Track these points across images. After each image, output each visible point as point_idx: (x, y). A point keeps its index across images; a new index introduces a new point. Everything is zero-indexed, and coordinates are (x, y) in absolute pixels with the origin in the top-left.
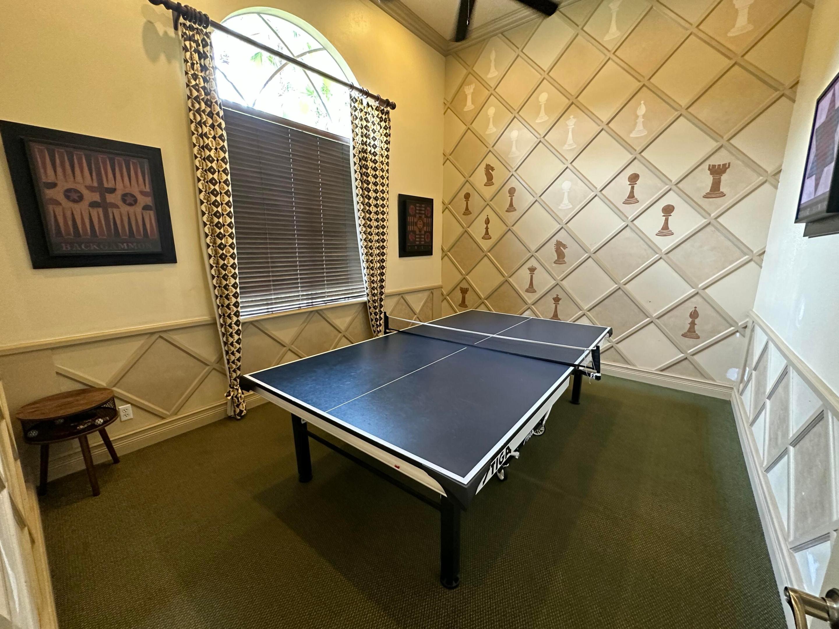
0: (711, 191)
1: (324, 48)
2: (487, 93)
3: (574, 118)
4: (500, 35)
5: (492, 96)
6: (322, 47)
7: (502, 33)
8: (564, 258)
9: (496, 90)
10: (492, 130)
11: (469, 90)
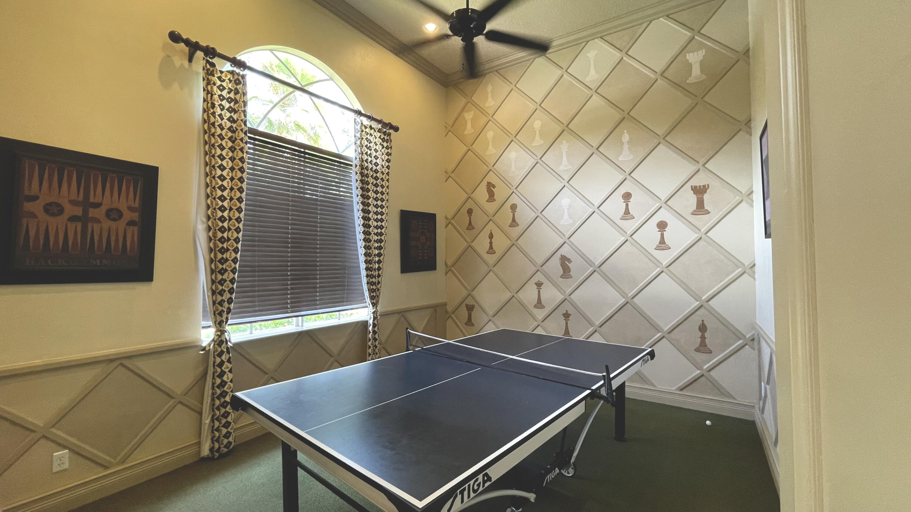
0: (697, 208)
1: (331, 79)
2: (485, 119)
3: (566, 142)
4: (495, 72)
5: (490, 122)
6: (329, 78)
7: (496, 71)
8: (570, 271)
9: (494, 117)
10: (491, 151)
11: (468, 116)
